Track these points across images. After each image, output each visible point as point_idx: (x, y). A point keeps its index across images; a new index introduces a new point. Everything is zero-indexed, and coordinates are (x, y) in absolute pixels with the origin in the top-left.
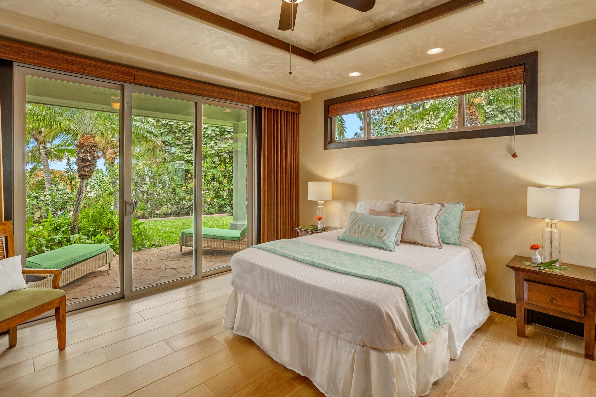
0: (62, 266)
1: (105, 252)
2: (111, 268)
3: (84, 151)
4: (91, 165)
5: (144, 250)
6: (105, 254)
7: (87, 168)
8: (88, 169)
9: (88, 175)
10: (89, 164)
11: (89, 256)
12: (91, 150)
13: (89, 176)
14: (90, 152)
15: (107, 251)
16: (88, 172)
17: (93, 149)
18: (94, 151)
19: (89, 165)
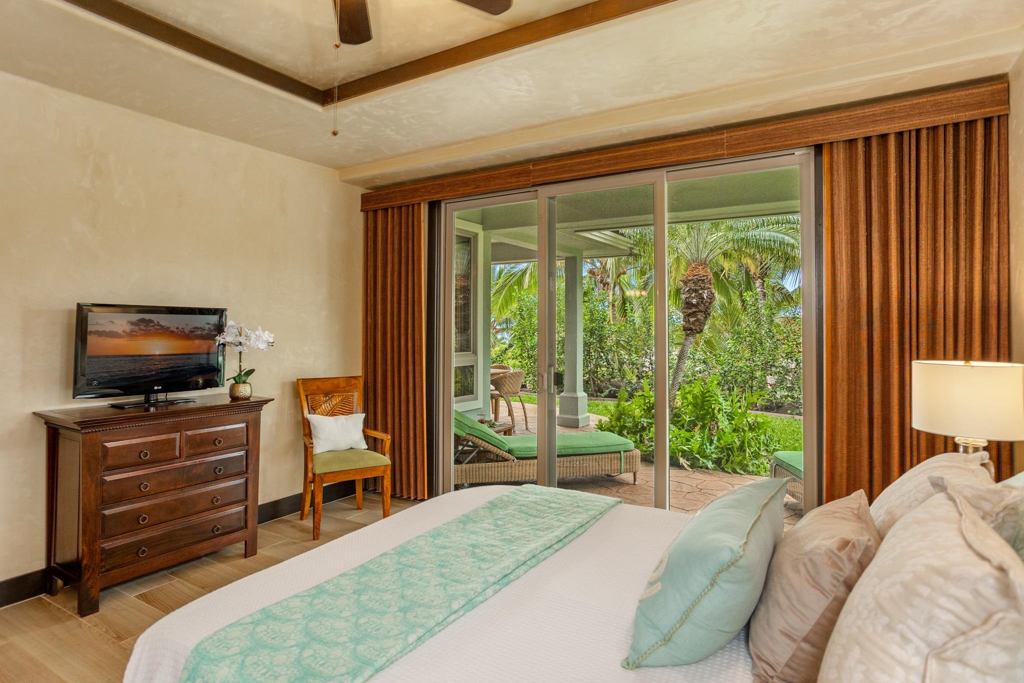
0: (523, 453)
1: (619, 452)
2: (637, 483)
3: (689, 290)
4: (698, 312)
5: (742, 474)
6: (619, 455)
7: (692, 317)
8: (693, 319)
9: (694, 328)
10: (694, 310)
11: (583, 451)
12: (697, 288)
13: (696, 330)
14: (696, 291)
15: (622, 453)
16: (693, 323)
17: (700, 286)
18: (702, 289)
19: (695, 312)
